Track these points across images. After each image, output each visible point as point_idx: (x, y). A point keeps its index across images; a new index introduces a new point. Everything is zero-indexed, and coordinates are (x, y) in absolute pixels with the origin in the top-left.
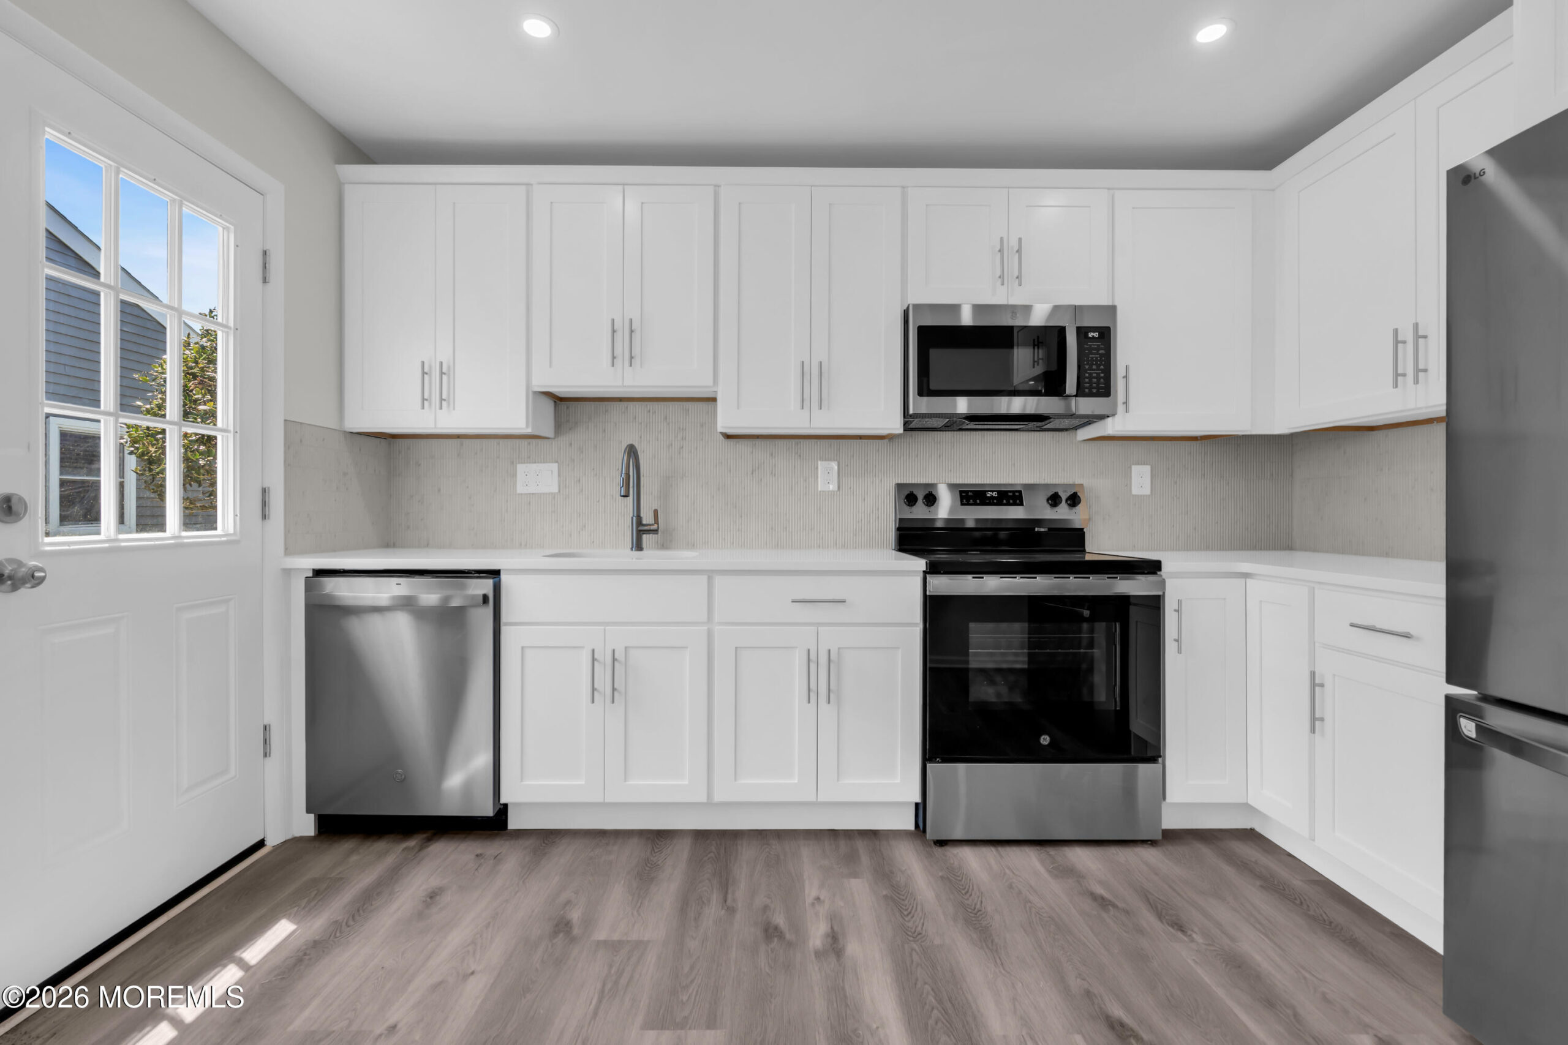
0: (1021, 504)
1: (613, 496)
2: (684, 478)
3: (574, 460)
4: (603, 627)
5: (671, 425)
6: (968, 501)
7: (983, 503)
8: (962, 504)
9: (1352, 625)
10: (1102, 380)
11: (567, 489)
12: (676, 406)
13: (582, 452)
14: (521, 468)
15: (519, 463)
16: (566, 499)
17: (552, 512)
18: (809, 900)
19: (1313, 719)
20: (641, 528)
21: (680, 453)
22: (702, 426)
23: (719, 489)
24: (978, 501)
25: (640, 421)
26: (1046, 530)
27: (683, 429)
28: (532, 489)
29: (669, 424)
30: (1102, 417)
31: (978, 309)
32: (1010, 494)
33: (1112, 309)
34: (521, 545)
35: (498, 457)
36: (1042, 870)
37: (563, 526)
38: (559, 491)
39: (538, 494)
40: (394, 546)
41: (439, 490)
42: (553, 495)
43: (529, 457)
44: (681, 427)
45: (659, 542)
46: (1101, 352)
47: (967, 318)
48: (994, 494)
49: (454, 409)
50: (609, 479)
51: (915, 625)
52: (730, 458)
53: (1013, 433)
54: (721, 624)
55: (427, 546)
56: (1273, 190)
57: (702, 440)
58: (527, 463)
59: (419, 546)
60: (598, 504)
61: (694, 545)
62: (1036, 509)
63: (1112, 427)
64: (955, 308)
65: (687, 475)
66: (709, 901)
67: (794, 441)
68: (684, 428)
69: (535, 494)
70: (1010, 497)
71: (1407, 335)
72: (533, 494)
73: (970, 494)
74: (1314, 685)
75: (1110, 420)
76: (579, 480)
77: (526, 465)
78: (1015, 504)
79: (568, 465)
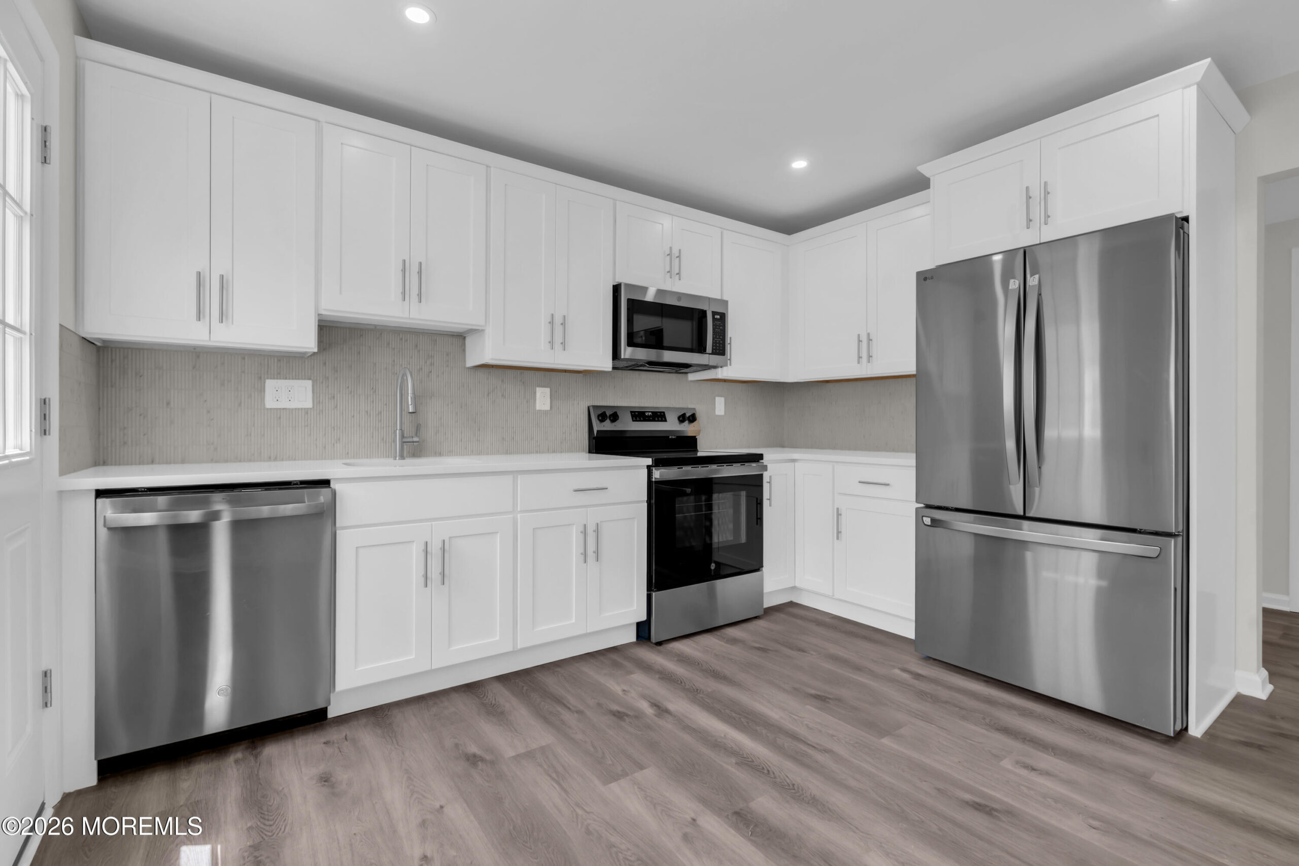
0: (666, 421)
1: (367, 412)
2: (433, 398)
3: (328, 378)
4: (430, 523)
5: (421, 352)
6: (636, 418)
7: (645, 420)
8: (633, 421)
9: (859, 482)
10: (721, 345)
11: (321, 405)
12: (426, 337)
13: (337, 371)
14: (270, 384)
15: (268, 378)
16: (319, 414)
17: (305, 426)
18: (620, 693)
19: (839, 532)
20: (405, 440)
21: (429, 376)
22: (447, 355)
23: (462, 407)
24: (642, 419)
25: (393, 347)
26: (675, 437)
27: (431, 356)
28: (284, 404)
29: (419, 351)
30: (715, 367)
31: (660, 292)
32: (659, 414)
33: (725, 303)
34: (270, 458)
35: (244, 372)
36: (723, 643)
37: (316, 440)
38: (313, 407)
39: (289, 409)
40: (105, 463)
41: (168, 404)
42: (306, 411)
43: (279, 374)
44: (430, 355)
45: (411, 451)
46: (721, 328)
47: (650, 297)
48: (650, 414)
49: (233, 324)
50: (364, 397)
51: (642, 502)
52: (471, 383)
53: (660, 374)
54: (521, 512)
55: (152, 462)
56: (788, 246)
57: (448, 366)
58: (277, 379)
59: (141, 463)
60: (353, 419)
61: (440, 454)
62: (671, 425)
63: (722, 373)
64: (644, 289)
65: (435, 395)
66: (558, 712)
67: (519, 371)
68: (433, 355)
69: (286, 409)
70: (659, 416)
71: (864, 339)
72: (284, 409)
73: (637, 413)
74: (839, 515)
75: (720, 369)
76: (334, 397)
77: (276, 381)
78: (662, 421)
79: (322, 383)
